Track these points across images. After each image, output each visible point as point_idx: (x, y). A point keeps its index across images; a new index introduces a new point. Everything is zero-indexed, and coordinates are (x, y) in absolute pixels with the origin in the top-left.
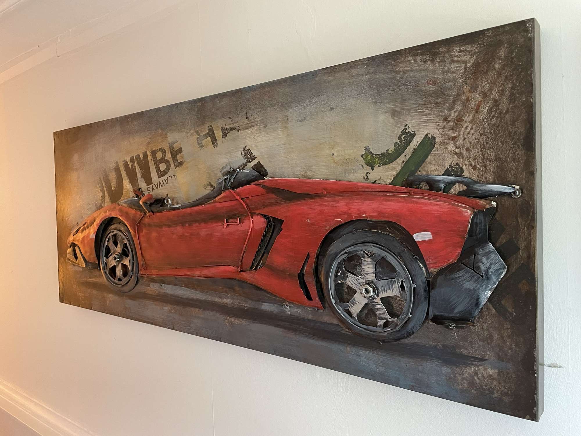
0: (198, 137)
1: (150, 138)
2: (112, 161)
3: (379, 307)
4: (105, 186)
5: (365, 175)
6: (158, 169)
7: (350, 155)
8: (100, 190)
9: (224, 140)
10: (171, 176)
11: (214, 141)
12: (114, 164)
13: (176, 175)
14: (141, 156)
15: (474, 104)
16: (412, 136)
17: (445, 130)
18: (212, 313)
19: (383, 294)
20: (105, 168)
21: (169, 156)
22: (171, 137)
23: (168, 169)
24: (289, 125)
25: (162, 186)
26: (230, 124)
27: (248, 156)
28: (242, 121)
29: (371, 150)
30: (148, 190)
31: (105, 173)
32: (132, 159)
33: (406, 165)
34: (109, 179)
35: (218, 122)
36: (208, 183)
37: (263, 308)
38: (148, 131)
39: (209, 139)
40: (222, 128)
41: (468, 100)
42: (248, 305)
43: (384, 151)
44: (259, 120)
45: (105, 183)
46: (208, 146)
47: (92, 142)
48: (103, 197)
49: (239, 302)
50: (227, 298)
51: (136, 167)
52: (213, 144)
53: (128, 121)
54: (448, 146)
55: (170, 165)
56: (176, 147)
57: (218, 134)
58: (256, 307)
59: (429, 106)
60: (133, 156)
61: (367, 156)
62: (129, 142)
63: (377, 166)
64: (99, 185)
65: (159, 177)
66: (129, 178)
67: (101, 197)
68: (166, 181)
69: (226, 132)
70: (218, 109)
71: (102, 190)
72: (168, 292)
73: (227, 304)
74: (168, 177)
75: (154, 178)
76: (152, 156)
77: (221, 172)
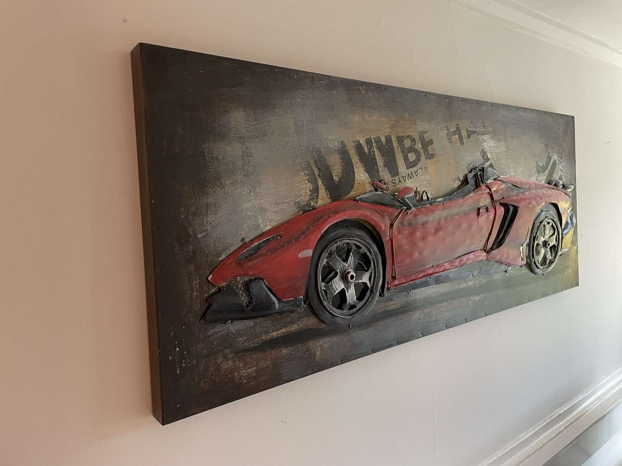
0: (448, 132)
1: (394, 121)
2: (332, 138)
3: (548, 253)
4: (319, 175)
5: (536, 177)
6: (406, 159)
7: (531, 165)
8: (308, 179)
9: (468, 140)
10: (421, 168)
11: (461, 139)
12: (336, 143)
13: (427, 167)
14: (383, 139)
15: (565, 147)
16: (551, 159)
17: (559, 158)
18: (458, 301)
19: (550, 245)
20: (318, 147)
21: (419, 146)
22: (421, 126)
23: (418, 159)
24: (508, 138)
25: (411, 179)
26: (472, 128)
27: (485, 156)
28: (480, 127)
29: (539, 163)
30: (393, 183)
31: (317, 154)
32: (369, 142)
33: (549, 173)
34: (327, 165)
35: (464, 123)
36: (457, 177)
37: (495, 278)
38: (391, 110)
39: (457, 136)
40: (467, 129)
41: (563, 145)
42: (485, 281)
43: (542, 165)
44: (491, 130)
45: (319, 169)
46: (456, 142)
47: (285, 99)
48: (316, 190)
49: (478, 281)
50: (471, 280)
51: (376, 153)
52: (461, 142)
53: (359, 89)
54: (559, 166)
55: (421, 155)
56: (427, 137)
57: (464, 133)
58: (490, 279)
59: (555, 145)
60: (371, 138)
61: (537, 167)
62: (363, 117)
63: (540, 173)
64: (306, 172)
65: (407, 169)
66: (365, 166)
67: (310, 190)
68: (416, 173)
69: (470, 133)
70: (464, 111)
71: (311, 180)
72: (416, 297)
73: (471, 286)
74: (418, 168)
75: (401, 169)
76: (398, 141)
77: (467, 168)
